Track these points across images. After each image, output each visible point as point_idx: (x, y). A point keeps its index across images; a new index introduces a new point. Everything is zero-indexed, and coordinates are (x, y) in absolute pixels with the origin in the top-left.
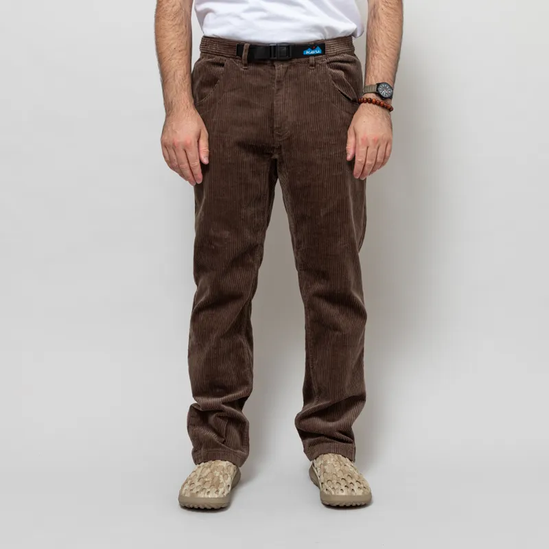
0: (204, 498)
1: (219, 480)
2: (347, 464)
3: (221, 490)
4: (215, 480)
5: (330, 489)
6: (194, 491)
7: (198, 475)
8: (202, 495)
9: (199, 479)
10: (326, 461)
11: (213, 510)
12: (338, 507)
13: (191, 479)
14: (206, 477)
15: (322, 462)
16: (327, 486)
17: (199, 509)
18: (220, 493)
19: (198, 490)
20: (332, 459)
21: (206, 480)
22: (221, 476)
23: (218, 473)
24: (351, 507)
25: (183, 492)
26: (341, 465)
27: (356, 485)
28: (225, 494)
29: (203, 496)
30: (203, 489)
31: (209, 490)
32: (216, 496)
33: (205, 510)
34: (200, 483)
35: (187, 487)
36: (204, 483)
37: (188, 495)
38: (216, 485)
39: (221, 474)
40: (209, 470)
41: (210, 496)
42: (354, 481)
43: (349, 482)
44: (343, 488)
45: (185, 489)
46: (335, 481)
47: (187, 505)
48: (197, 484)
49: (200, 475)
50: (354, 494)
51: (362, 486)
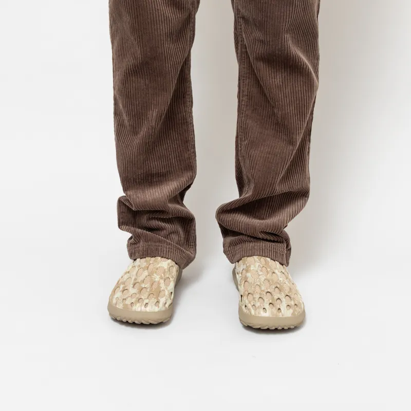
0: (140, 312)
1: (159, 287)
2: (276, 271)
3: (162, 300)
4: (155, 286)
5: (249, 306)
6: (128, 302)
7: (133, 278)
8: (138, 308)
9: (134, 284)
10: (250, 266)
11: (151, 325)
12: (259, 330)
13: (124, 283)
14: (143, 281)
15: (245, 267)
16: (247, 302)
17: (134, 324)
18: (161, 305)
19: (133, 300)
20: (257, 264)
21: (143, 286)
22: (162, 281)
23: (158, 277)
24: (276, 331)
25: (114, 301)
26: (268, 272)
27: (285, 301)
28: (167, 305)
29: (139, 310)
30: (139, 300)
31: (146, 301)
32: (156, 309)
33: (142, 325)
34: (135, 291)
35: (118, 294)
36: (141, 290)
37: (120, 306)
38: (156, 293)
39: (161, 278)
40: (146, 273)
41: (148, 309)
42: (282, 296)
43: (276, 297)
44: (267, 306)
45: (116, 296)
46: (257, 296)
47: (118, 319)
48: (132, 291)
49: (135, 279)
50: (280, 315)
51: (292, 303)
